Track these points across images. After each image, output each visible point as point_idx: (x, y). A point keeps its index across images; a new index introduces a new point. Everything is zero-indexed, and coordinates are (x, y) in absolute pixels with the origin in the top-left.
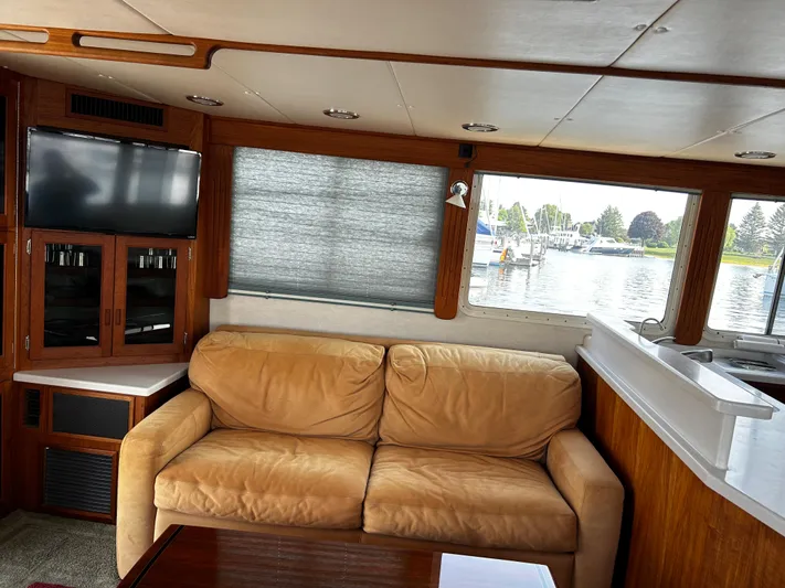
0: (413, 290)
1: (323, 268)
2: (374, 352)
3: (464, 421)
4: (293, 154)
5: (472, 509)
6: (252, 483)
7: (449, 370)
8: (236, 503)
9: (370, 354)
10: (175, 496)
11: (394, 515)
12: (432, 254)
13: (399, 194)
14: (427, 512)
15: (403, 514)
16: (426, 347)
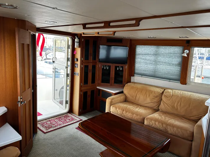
0: (175, 77)
1: (153, 71)
2: (161, 90)
3: (179, 109)
4: (147, 46)
5: (167, 125)
6: (125, 110)
7: (177, 96)
8: (122, 113)
9: (160, 90)
10: (113, 110)
11: (150, 122)
12: (180, 68)
13: (171, 54)
14: (157, 123)
15: (152, 122)
16: (174, 90)
